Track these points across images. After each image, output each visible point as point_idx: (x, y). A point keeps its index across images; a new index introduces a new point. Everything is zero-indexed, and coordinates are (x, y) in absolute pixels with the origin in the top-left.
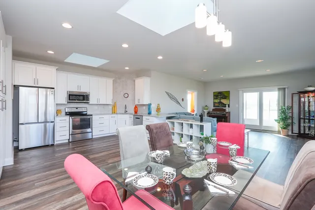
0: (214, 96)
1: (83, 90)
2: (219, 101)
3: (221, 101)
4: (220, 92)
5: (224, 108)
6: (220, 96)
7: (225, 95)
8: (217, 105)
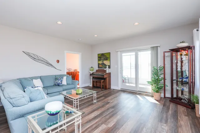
0: (99, 57)
2: (102, 62)
3: (104, 62)
4: (103, 54)
5: (105, 69)
6: (103, 57)
7: (106, 57)
8: (100, 66)
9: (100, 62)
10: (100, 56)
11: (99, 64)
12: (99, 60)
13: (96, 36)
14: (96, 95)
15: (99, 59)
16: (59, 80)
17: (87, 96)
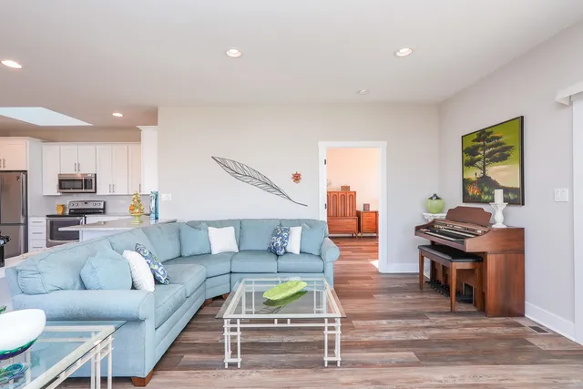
0: (466, 151)
1: (86, 170)
2: (480, 172)
3: (489, 173)
4: (483, 131)
5: (486, 208)
6: (485, 148)
7: (501, 144)
8: (473, 191)
9: (473, 174)
10: (469, 144)
11: (466, 182)
12: (468, 164)
13: (404, 52)
14: (338, 332)
15: (469, 158)
16: (278, 236)
17: (282, 321)
